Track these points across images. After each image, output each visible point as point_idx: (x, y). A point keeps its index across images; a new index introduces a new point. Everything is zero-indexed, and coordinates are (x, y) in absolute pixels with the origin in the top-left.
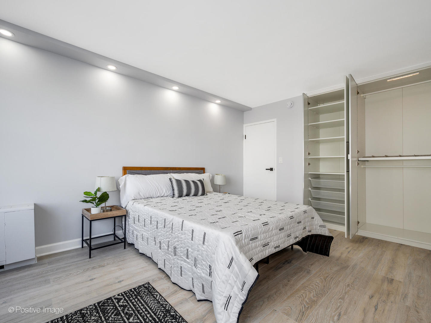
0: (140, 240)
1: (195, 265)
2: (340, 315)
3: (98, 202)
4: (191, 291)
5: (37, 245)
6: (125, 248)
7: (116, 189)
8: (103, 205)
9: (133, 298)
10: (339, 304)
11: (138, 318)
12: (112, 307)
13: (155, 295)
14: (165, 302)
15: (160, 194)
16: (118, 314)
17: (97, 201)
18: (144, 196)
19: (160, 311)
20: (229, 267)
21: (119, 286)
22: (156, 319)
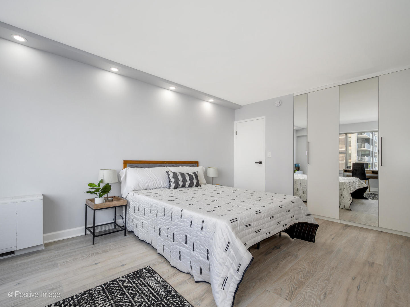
0: (140, 227)
1: (194, 250)
2: (326, 294)
3: (102, 192)
4: (189, 273)
5: (45, 232)
6: (125, 235)
7: (117, 181)
8: (105, 196)
9: (136, 280)
10: (324, 285)
11: (142, 298)
12: (117, 288)
13: (156, 277)
14: (165, 283)
15: (158, 185)
16: (123, 294)
17: (100, 191)
18: (143, 187)
19: (162, 291)
20: (226, 251)
21: (122, 269)
22: (159, 298)
